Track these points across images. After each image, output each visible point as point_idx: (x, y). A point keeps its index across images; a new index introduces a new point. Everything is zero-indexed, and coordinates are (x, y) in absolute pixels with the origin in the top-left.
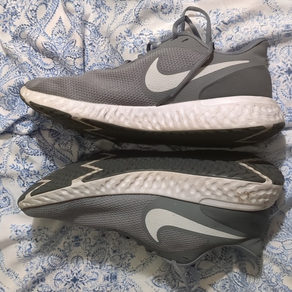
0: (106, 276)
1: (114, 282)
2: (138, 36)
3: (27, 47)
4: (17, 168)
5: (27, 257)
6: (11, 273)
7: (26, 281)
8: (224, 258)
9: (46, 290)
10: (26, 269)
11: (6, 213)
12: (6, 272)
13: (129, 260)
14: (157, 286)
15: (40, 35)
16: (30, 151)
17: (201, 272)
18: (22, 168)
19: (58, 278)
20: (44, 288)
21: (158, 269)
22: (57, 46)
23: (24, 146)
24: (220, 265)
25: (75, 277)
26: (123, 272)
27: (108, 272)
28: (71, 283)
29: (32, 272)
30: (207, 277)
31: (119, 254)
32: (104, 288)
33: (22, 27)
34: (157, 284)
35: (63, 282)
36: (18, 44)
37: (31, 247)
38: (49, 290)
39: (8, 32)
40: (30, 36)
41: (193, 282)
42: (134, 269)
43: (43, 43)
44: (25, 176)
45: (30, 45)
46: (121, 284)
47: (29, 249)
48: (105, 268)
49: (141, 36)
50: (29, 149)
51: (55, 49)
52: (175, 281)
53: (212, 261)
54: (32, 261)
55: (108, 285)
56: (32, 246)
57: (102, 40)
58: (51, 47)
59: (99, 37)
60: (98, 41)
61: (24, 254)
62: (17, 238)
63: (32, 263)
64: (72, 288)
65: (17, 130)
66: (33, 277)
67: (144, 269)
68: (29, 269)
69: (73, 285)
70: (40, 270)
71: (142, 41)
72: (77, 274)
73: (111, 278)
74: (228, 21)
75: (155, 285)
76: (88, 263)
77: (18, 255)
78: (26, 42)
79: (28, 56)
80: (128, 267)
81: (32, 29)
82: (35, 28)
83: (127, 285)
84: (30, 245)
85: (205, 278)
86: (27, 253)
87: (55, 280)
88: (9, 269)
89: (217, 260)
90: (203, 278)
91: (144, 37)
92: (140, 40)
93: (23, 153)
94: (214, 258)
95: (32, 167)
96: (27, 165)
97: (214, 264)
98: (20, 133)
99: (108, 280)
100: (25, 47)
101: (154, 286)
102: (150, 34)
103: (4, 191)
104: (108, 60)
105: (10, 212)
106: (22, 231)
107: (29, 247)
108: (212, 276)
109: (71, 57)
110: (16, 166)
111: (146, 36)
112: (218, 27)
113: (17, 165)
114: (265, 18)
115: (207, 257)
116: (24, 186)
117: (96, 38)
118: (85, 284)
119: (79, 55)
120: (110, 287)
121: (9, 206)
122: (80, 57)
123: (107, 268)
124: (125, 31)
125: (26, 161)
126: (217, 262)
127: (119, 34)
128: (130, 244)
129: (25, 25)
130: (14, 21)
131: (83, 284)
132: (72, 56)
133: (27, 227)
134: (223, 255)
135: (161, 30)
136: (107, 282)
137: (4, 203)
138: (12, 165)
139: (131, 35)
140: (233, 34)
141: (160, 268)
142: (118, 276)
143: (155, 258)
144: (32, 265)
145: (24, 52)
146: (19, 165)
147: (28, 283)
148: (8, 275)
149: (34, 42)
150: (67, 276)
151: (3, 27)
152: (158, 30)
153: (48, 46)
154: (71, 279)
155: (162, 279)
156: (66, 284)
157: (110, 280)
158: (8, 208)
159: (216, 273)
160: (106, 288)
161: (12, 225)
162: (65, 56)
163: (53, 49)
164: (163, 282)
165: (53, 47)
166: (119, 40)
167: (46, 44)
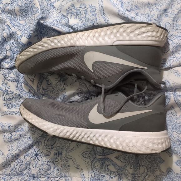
0: (56, 153)
1: (60, 157)
2: (78, 9)
3: (10, 16)
4: (2, 89)
5: (10, 141)
7: (8, 157)
10: (9, 150)
13: (69, 144)
16: (9, 79)
18: (4, 89)
20: (19, 160)
22: (27, 10)
23: (6, 76)
25: (36, 153)
26: (66, 151)
27: (57, 151)
28: (34, 157)
29: (13, 152)
32: (54, 159)
33: (6, 4)
34: (84, 156)
35: (29, 156)
36: (4, 15)
37: (12, 135)
38: (21, 161)
40: (11, 9)
41: (106, 155)
42: (72, 149)
43: (19, 11)
44: (5, 94)
45: (11, 15)
46: (64, 159)
47: (11, 137)
48: (55, 148)
49: (80, 9)
50: (8, 77)
52: (96, 155)
55: (56, 158)
56: (13, 135)
57: (55, 10)
59: (53, 8)
60: (52, 11)
61: (8, 139)
62: (2, 130)
64: (35, 160)
65: (3, 66)
66: (13, 155)
67: (78, 148)
68: (11, 150)
69: (35, 158)
70: (17, 151)
71: (80, 12)
72: (37, 151)
73: (58, 154)
75: (84, 157)
76: (44, 145)
77: (4, 140)
78: (9, 13)
80: (69, 148)
81: (12, 5)
83: (67, 159)
86: (10, 139)
87: (25, 155)
90: (112, 153)
91: (82, 9)
92: (79, 11)
93: (5, 80)
95: (10, 89)
96: (7, 87)
98: (4, 68)
99: (57, 155)
100: (8, 16)
101: (83, 158)
102: (85, 7)
104: (57, 22)
106: (5, 126)
107: (11, 135)
111: (83, 8)
113: (2, 87)
114: (152, 5)
116: (5, 101)
117: (51, 9)
118: (42, 157)
120: (57, 159)
124: (71, 6)
125: (7, 85)
129: (8, 3)
130: (2, 1)
131: (41, 157)
133: (8, 124)
135: (91, 6)
136: (56, 156)
139: (75, 7)
141: (87, 147)
142: (63, 154)
144: (13, 148)
145: (7, 19)
146: (3, 87)
147: (9, 158)
149: (14, 12)
150: (32, 153)
152: (89, 5)
154: (34, 154)
155: (87, 153)
156: (31, 157)
157: (58, 155)
160: (55, 160)
163: (26, 12)
164: (88, 155)
165: (25, 11)
166: (69, 11)
167: (21, 11)
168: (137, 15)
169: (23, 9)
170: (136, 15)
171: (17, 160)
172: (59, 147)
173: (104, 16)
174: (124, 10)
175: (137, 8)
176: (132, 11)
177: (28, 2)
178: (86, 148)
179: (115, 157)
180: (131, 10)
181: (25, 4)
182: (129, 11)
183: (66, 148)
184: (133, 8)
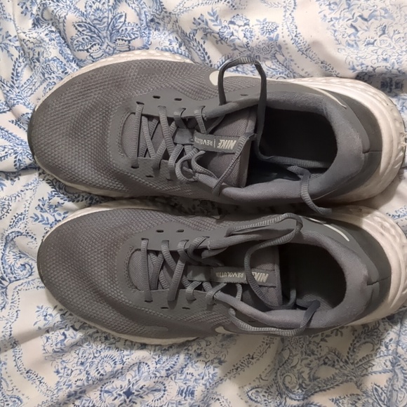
0: (182, 389)
1: (189, 400)
2: (226, 24)
3: (56, 33)
4: (44, 220)
5: (58, 352)
6: (32, 376)
7: (59, 390)
8: (352, 361)
9: (87, 405)
10: (56, 370)
11: (26, 288)
12: (25, 375)
13: (215, 368)
14: (254, 400)
15: (69, 13)
17: (318, 382)
18: (51, 220)
19: (106, 389)
20: (84, 402)
21: (258, 377)
22: (98, 26)
24: (346, 372)
26: (204, 386)
27: (185, 384)
28: (123, 397)
30: (328, 389)
31: (205, 359)
32: (174, 405)
33: (44, 2)
34: (254, 398)
35: (113, 395)
36: (40, 30)
37: (66, 337)
38: (91, 405)
39: (29, 14)
40: (55, 15)
42: (222, 377)
43: (76, 25)
47: (63, 340)
48: (183, 377)
49: (231, 26)
51: (96, 31)
52: (282, 397)
53: (333, 366)
54: (64, 359)
55: (180, 403)
56: (68, 336)
58: (90, 29)
61: (54, 347)
62: (45, 324)
63: (64, 361)
64: (124, 405)
67: (237, 375)
68: (61, 371)
69: (125, 401)
71: (232, 33)
73: (186, 393)
74: (369, 16)
75: (252, 399)
77: (44, 350)
78: (53, 25)
79: (59, 48)
80: (212, 379)
81: (58, 5)
82: (62, 5)
84: (64, 334)
85: (325, 390)
86: (59, 346)
87: (101, 391)
88: (30, 370)
89: (341, 364)
90: (321, 391)
91: (236, 27)
92: (229, 30)
94: (336, 363)
96: (60, 214)
97: (337, 371)
100: (52, 32)
101: (250, 401)
102: (245, 24)
103: (22, 256)
105: (32, 286)
107: (63, 337)
108: (336, 387)
109: (123, 40)
110: (40, 217)
111: (240, 26)
112: (354, 24)
113: (42, 216)
115: (326, 360)
118: (145, 396)
119: (134, 34)
121: (31, 278)
122: (137, 38)
123: (186, 377)
124: (208, 13)
125: (56, 209)
126: (341, 367)
127: (199, 16)
128: (222, 345)
132: (124, 38)
133: (61, 310)
134: (350, 357)
135: (262, 21)
136: (180, 398)
137: (21, 273)
138: (34, 216)
139: (217, 20)
140: (377, 37)
141: (260, 375)
142: (196, 393)
143: (255, 360)
144: (65, 364)
145: (53, 42)
146: (45, 215)
147: (61, 394)
148: (27, 379)
149: (61, 25)
151: (22, 7)
152: (258, 19)
153: (84, 28)
154: (125, 390)
155: (261, 392)
156: (116, 398)
157: (184, 395)
158: (27, 280)
159: (341, 383)
161: (38, 307)
162: (114, 38)
163: (94, 32)
164: (264, 396)
165: (92, 28)
166: (200, 24)
167: (80, 26)
168: (384, 33)
169: (88, 21)
170: (381, 32)
171: (79, 401)
172: (190, 376)
173: (297, 39)
174: (353, 16)
175: (386, 15)
176: (373, 20)
177: (106, 6)
178: (257, 378)
179: (333, 400)
180: (371, 16)
181: (98, 9)
182: (366, 20)
183: (205, 378)
184: (378, 13)
